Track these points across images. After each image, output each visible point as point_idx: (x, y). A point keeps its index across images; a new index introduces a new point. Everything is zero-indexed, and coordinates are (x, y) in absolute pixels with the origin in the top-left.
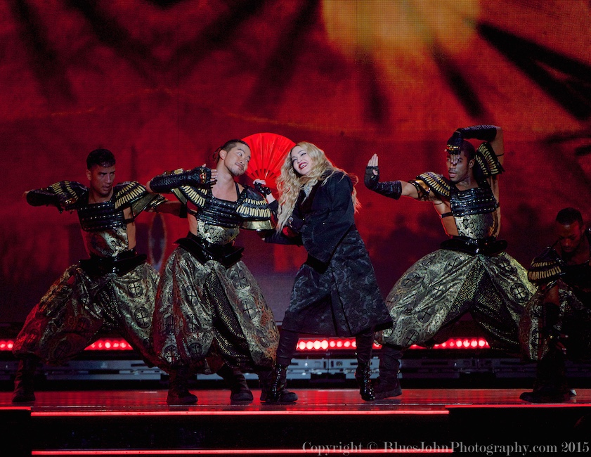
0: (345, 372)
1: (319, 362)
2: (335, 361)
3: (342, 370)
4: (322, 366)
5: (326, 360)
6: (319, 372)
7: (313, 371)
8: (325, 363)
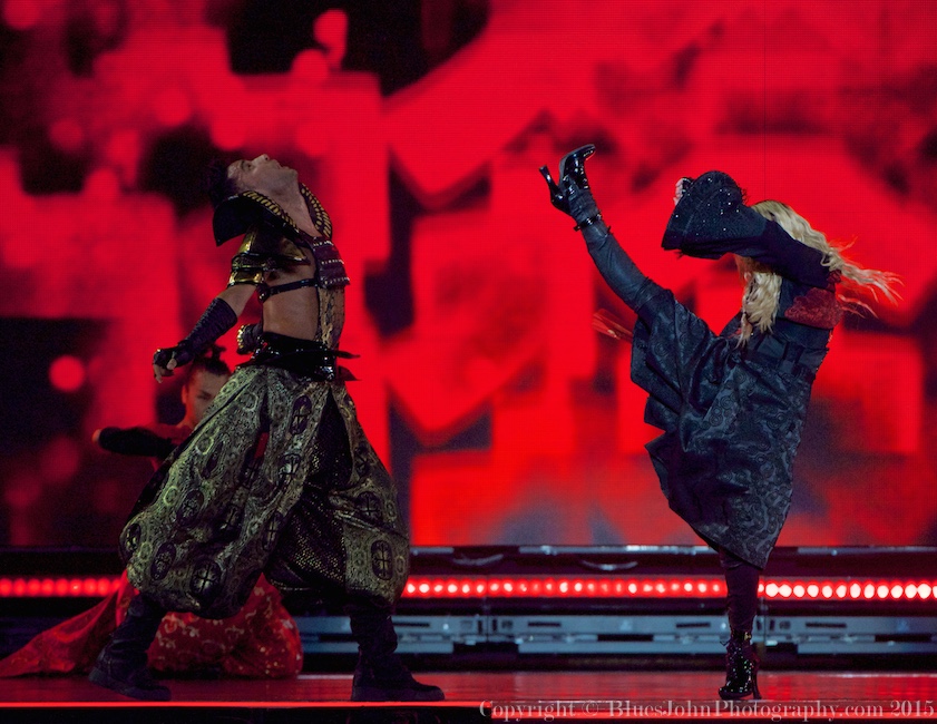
0: (519, 641)
1: (470, 622)
2: (501, 619)
3: (511, 636)
4: (475, 628)
5: (484, 618)
6: (471, 641)
7: (458, 639)
8: (480, 623)
